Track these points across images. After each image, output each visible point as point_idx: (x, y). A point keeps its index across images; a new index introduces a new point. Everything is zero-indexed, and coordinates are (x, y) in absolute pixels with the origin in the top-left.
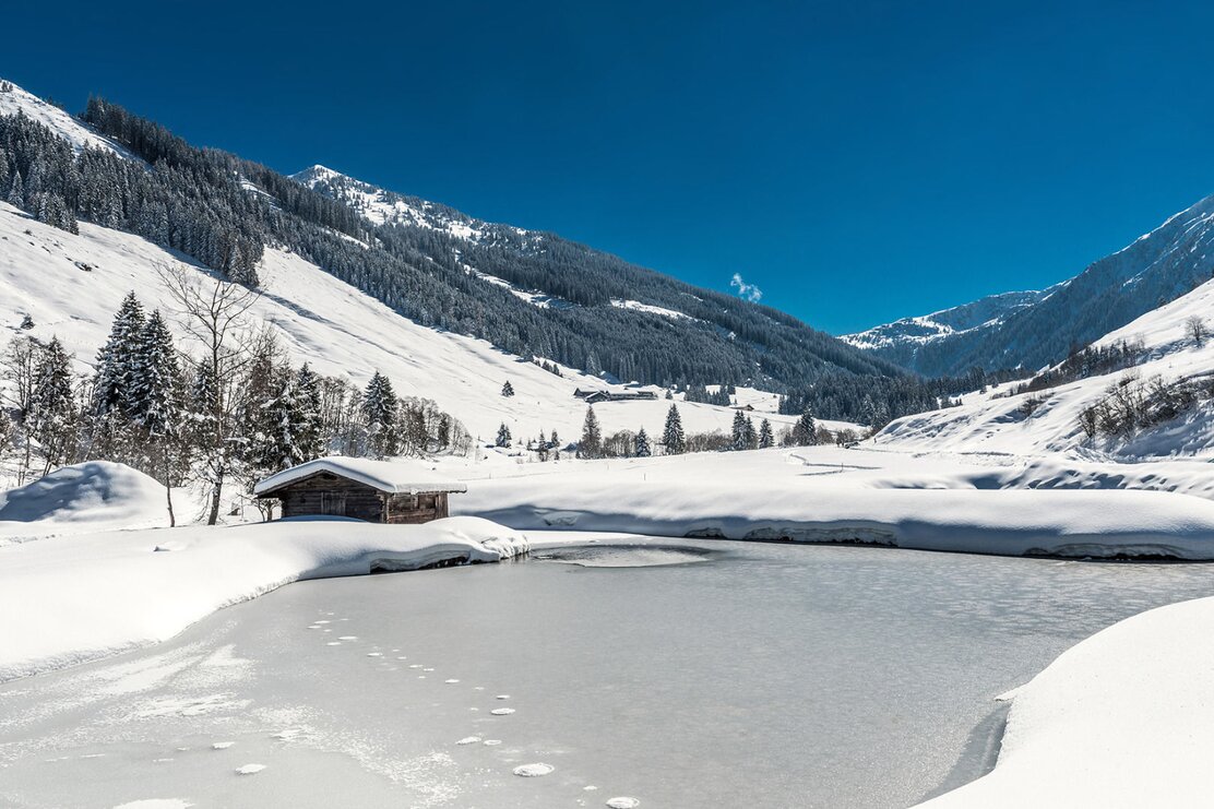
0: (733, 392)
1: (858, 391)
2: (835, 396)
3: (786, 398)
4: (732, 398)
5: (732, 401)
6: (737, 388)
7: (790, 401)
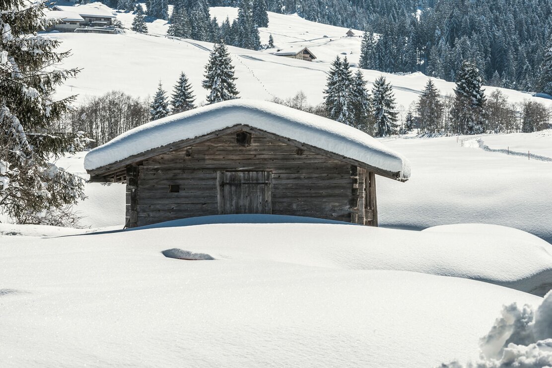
0: (264, 23)
1: (519, 25)
2: (475, 36)
3: (376, 37)
4: (263, 35)
5: (264, 41)
6: (271, 15)
7: (384, 43)
